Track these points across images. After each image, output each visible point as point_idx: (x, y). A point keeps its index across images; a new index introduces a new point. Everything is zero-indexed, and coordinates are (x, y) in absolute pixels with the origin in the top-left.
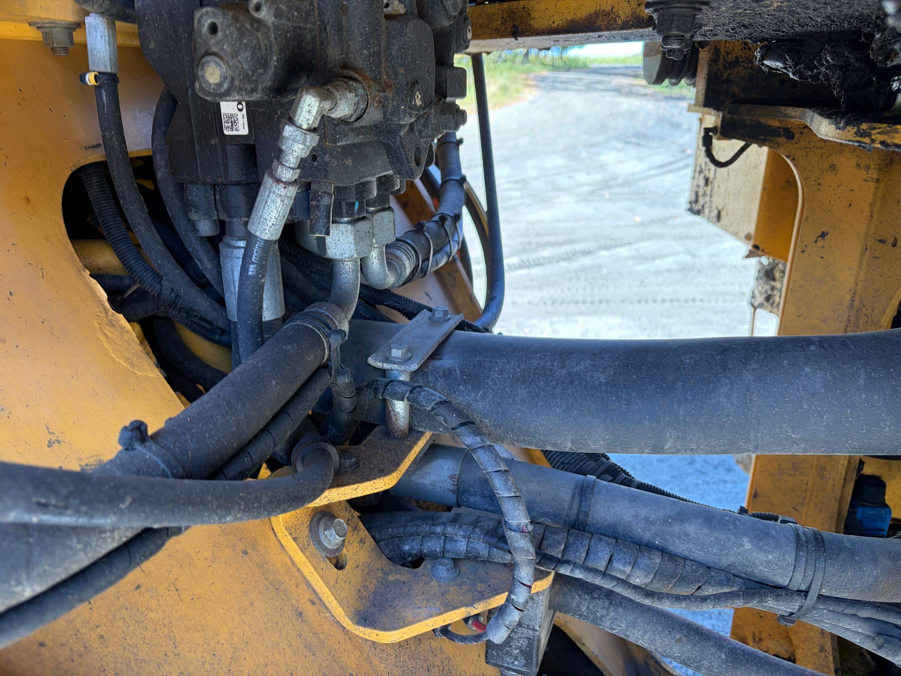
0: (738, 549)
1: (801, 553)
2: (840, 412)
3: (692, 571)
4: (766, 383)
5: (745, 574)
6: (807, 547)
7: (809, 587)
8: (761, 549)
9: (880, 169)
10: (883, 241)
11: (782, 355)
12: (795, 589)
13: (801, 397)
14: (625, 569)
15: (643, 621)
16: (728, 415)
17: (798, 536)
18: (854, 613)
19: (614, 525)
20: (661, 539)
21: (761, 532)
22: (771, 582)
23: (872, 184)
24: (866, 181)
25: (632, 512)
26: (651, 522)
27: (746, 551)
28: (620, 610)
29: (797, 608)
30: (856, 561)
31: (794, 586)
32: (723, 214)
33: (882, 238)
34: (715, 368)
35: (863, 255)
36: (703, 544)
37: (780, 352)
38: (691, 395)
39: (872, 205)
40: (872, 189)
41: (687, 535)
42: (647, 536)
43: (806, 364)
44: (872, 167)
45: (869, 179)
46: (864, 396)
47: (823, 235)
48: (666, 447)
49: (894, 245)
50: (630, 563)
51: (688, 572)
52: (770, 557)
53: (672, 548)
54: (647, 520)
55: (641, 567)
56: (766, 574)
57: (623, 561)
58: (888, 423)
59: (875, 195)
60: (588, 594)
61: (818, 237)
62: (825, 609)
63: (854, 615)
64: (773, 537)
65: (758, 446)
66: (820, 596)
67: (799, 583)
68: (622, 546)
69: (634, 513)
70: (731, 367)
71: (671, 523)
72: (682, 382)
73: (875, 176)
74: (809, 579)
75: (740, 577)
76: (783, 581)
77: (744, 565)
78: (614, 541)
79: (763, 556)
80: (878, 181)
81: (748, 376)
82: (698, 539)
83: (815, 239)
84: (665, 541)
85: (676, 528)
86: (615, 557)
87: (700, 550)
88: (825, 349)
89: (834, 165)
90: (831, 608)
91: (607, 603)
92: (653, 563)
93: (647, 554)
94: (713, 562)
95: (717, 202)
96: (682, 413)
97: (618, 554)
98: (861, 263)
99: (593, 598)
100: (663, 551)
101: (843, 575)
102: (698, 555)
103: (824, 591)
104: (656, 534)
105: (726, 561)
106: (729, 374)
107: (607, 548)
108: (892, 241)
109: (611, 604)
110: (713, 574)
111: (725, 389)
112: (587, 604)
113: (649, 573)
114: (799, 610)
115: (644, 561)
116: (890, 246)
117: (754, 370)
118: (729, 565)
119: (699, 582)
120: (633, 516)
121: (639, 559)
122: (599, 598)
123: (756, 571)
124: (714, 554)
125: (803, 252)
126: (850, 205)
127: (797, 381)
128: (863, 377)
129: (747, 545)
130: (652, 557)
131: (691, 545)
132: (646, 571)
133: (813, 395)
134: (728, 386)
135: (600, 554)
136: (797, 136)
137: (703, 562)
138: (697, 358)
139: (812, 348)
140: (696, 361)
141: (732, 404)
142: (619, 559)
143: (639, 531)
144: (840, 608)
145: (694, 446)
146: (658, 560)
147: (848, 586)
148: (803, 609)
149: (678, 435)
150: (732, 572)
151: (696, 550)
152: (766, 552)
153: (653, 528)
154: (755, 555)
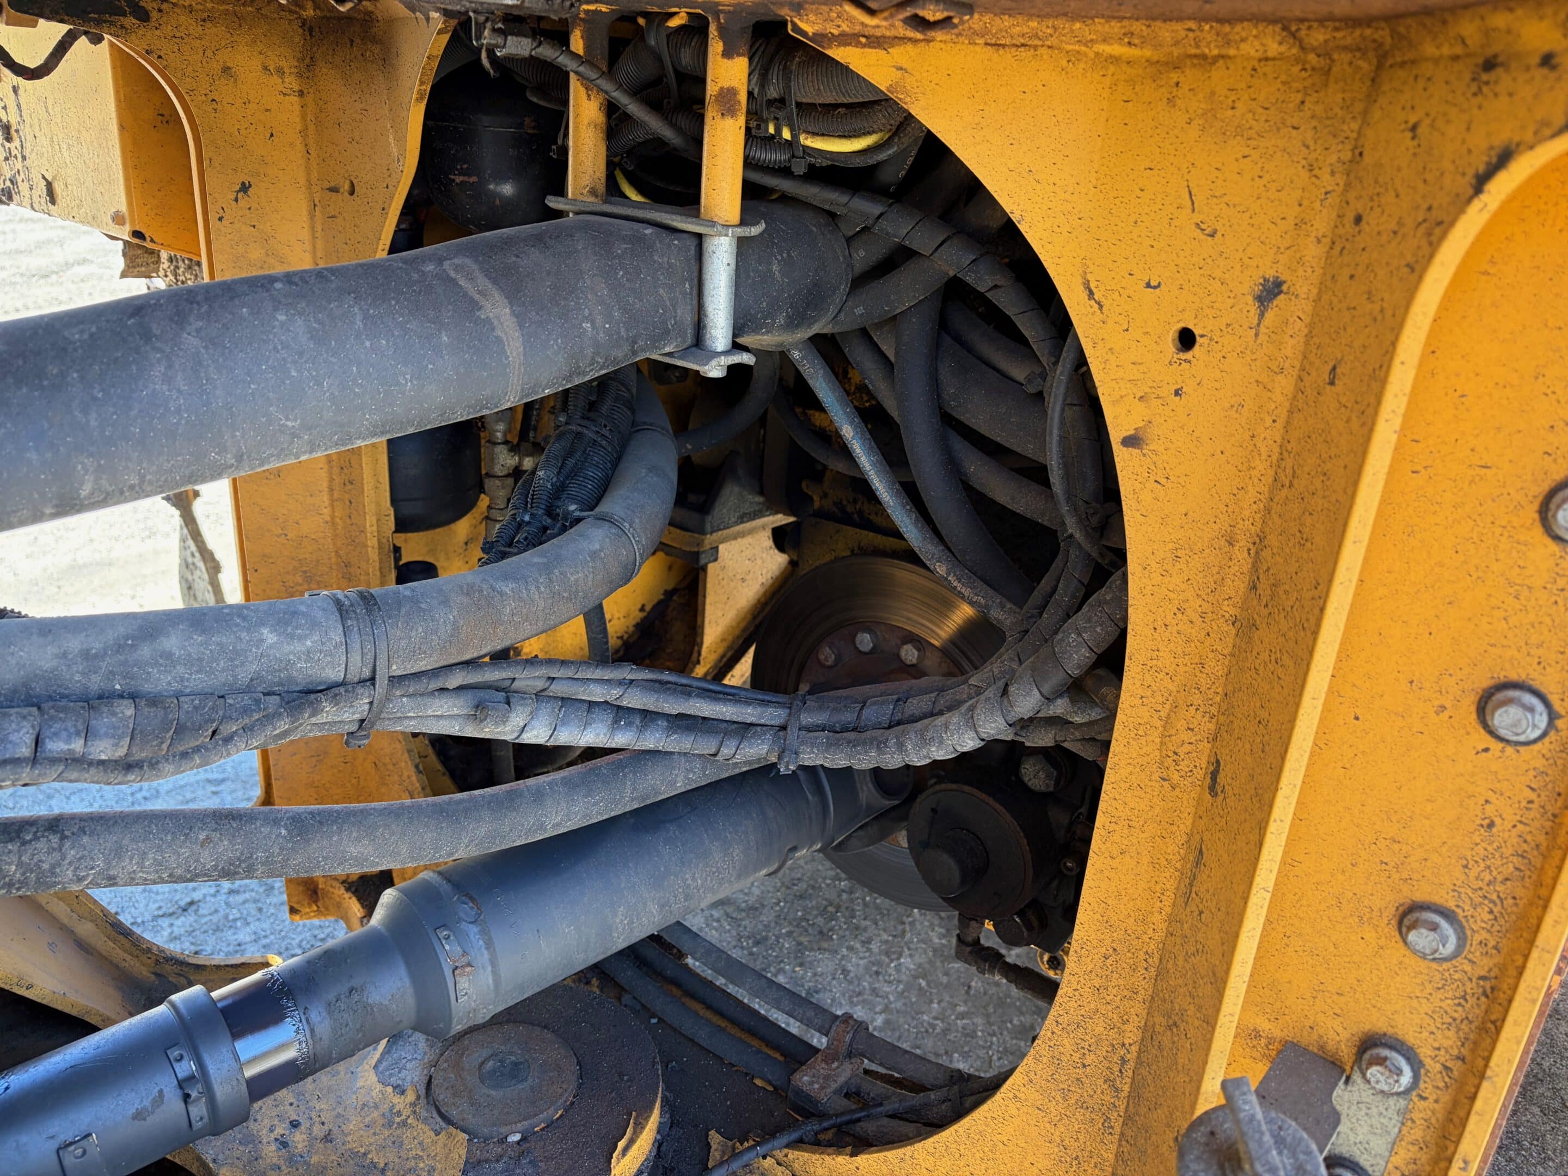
0: (258, 648)
1: (349, 622)
2: (344, 373)
3: (196, 708)
4: (225, 347)
5: (280, 684)
6: (355, 612)
7: (374, 671)
8: (292, 636)
9: (300, 75)
10: (334, 190)
11: (237, 302)
12: (356, 679)
13: (284, 359)
14: (72, 746)
15: (133, 840)
16: (178, 411)
17: (338, 603)
18: (440, 685)
19: (25, 685)
20: (125, 678)
21: (285, 613)
22: (320, 683)
23: (295, 99)
24: (285, 95)
25: (51, 650)
26: (96, 656)
27: (271, 647)
28: (85, 839)
29: (367, 707)
30: (424, 611)
31: (353, 676)
32: (58, 188)
33: (333, 184)
34: (130, 339)
35: (312, 217)
36: (200, 660)
37: (232, 299)
38: (103, 390)
39: (304, 132)
40: (297, 108)
41: (168, 655)
42: (96, 683)
43: (276, 309)
44: (287, 71)
45: (289, 92)
46: (368, 344)
47: (245, 188)
48: (83, 494)
49: (352, 193)
50: (78, 734)
51: (188, 712)
52: (309, 643)
53: (147, 687)
54: (86, 655)
55: (103, 731)
56: (310, 672)
57: (64, 734)
58: (408, 377)
59: (303, 117)
60: (11, 840)
61: (238, 192)
62: (403, 696)
63: (442, 689)
64: (303, 614)
65: (242, 456)
66: (392, 679)
67: (359, 669)
68: (52, 712)
69: (56, 651)
70: (158, 332)
71: (132, 646)
72: (78, 371)
73: (296, 88)
74: (370, 656)
75: (274, 693)
76: (336, 674)
77: (275, 671)
78: (34, 710)
79: (298, 647)
80: (301, 94)
81: (190, 341)
82: (190, 655)
83: (233, 196)
84: (132, 678)
85: (145, 651)
86: (46, 732)
87: (198, 672)
88: (297, 285)
89: (229, 68)
90: (411, 690)
91: (55, 839)
92: (121, 719)
93: (105, 709)
94: (224, 685)
95: (39, 166)
96: (93, 423)
97: (51, 727)
98: (313, 228)
99: (24, 843)
100: (133, 696)
101: (413, 634)
102: (198, 682)
103: (394, 667)
104: (111, 672)
105: (244, 676)
106: (159, 345)
107: (25, 723)
108: (347, 186)
109: (63, 838)
110: (230, 701)
111: (159, 370)
112: (15, 859)
113: (120, 738)
114: (370, 710)
115: (102, 722)
116: (346, 194)
117: (198, 331)
118: (252, 680)
119: (213, 721)
120: (57, 656)
121: (93, 722)
122: (36, 838)
123: (295, 674)
124: (224, 670)
125: (220, 219)
126: (272, 135)
127: (271, 337)
128: (359, 317)
129: (270, 637)
130: (118, 710)
131: (180, 669)
132: (113, 736)
133: (301, 354)
134: (164, 362)
135: (14, 737)
136: (154, 15)
137: (210, 691)
138: (94, 329)
139: (278, 285)
140: (92, 335)
141: (179, 391)
142: (56, 734)
143: (77, 677)
144: (421, 686)
145: (134, 480)
146: (130, 712)
147: (424, 648)
148: (375, 705)
149: (100, 465)
150: (259, 689)
151: (191, 674)
152: (301, 638)
153: (103, 665)
154: (287, 648)
